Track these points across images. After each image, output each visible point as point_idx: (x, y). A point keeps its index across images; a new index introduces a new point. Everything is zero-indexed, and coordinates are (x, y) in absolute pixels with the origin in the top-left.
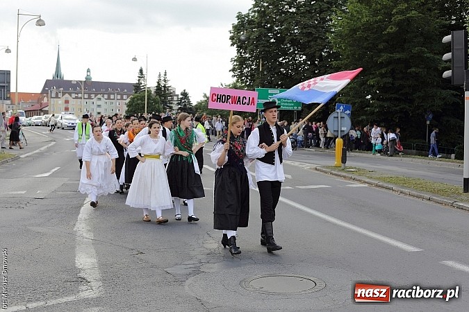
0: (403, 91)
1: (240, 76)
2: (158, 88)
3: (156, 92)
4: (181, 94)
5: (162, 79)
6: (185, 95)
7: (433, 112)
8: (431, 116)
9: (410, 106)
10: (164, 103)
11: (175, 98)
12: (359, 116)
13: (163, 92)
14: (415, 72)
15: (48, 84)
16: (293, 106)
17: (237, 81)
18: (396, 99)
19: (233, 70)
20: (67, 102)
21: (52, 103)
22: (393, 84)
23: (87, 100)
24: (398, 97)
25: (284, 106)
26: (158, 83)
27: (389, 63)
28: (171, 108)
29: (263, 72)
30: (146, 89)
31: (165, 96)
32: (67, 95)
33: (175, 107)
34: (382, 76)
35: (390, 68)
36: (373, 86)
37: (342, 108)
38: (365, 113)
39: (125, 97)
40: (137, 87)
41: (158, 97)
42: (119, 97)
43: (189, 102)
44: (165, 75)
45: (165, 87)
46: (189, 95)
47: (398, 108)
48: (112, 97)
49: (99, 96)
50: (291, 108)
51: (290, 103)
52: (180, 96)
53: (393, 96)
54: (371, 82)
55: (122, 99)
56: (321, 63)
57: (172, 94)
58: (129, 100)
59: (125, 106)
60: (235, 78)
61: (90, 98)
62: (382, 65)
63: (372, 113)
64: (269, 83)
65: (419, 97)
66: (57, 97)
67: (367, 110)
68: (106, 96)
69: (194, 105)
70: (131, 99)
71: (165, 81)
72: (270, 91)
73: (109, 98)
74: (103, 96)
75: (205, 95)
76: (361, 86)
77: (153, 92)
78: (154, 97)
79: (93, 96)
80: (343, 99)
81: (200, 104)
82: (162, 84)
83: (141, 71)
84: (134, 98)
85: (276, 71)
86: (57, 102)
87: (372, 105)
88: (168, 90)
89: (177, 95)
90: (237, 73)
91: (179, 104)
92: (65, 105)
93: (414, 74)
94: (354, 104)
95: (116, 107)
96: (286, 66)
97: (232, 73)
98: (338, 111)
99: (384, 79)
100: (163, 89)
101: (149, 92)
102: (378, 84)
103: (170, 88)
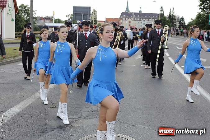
2: (170, 15)
3: (168, 18)
6: (182, 19)
10: (173, 22)
13: (172, 18)
15: (123, 14)
20: (130, 22)
21: (123, 22)
23: (139, 21)
26: (170, 13)
28: (175, 25)
32: (130, 19)
33: (178, 24)
41: (169, 20)
42: (153, 20)
43: (184, 22)
44: (173, 9)
45: (173, 15)
46: (184, 19)
48: (150, 20)
49: (144, 19)
61: (140, 20)
66: (125, 20)
68: (147, 20)
71: (173, 12)
73: (149, 20)
74: (146, 19)
75: (192, 19)
78: (167, 20)
79: (141, 19)
81: (190, 23)
83: (162, 8)
86: (125, 22)
88: (174, 16)
91: (179, 23)
92: (129, 24)
100: (172, 16)
103: (175, 16)
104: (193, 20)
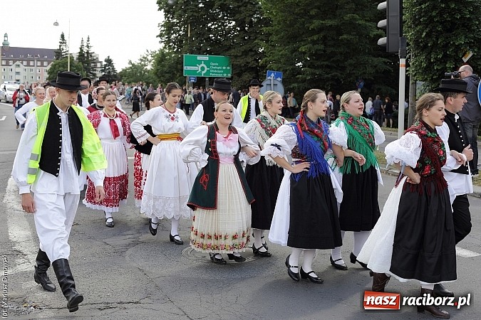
0: (334, 59)
1: (167, 42)
2: (81, 54)
3: (78, 59)
4: (105, 61)
5: (85, 44)
6: (109, 61)
7: (365, 80)
8: (362, 84)
9: (341, 74)
10: (88, 69)
11: (99, 65)
12: (290, 84)
13: (86, 58)
14: (346, 39)
16: (223, 73)
17: (165, 48)
18: (328, 66)
19: (161, 36)
22: (324, 51)
23: (5, 67)
24: (329, 64)
25: (213, 73)
26: (81, 48)
27: (320, 29)
28: (94, 75)
29: (191, 37)
30: (68, 56)
31: (88, 62)
34: (314, 42)
35: (322, 35)
36: (304, 53)
37: (273, 75)
38: (296, 81)
39: (45, 64)
40: (58, 53)
41: (81, 63)
42: (39, 64)
43: (113, 69)
44: (88, 41)
45: (88, 53)
47: (329, 76)
48: (32, 63)
49: (18, 63)
50: (220, 75)
51: (219, 70)
52: (104, 63)
53: (325, 63)
54: (303, 49)
55: (42, 65)
56: (251, 30)
57: (95, 61)
58: (49, 67)
59: (46, 73)
60: (163, 45)
62: (314, 32)
63: (304, 81)
64: (198, 49)
65: (350, 65)
67: (298, 78)
68: (25, 63)
69: (118, 72)
70: (52, 65)
71: (88, 47)
72: (200, 57)
73: (28, 65)
74: (22, 63)
75: (130, 62)
76: (292, 53)
77: (75, 59)
78: (76, 63)
79: (11, 62)
80: (274, 66)
81: (124, 71)
82: (85, 50)
83: (63, 36)
84: (55, 65)
85: (205, 37)
87: (303, 73)
88: (91, 56)
89: (101, 62)
90: (164, 39)
91: (102, 71)
93: (345, 41)
94: (285, 71)
95: (37, 74)
96: (216, 32)
97: (159, 39)
98: (269, 78)
99: (316, 46)
100: (86, 55)
101: (72, 58)
102: (310, 51)
103: (93, 55)
104: (133, 65)
